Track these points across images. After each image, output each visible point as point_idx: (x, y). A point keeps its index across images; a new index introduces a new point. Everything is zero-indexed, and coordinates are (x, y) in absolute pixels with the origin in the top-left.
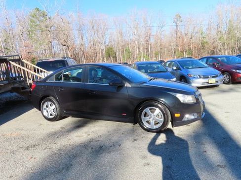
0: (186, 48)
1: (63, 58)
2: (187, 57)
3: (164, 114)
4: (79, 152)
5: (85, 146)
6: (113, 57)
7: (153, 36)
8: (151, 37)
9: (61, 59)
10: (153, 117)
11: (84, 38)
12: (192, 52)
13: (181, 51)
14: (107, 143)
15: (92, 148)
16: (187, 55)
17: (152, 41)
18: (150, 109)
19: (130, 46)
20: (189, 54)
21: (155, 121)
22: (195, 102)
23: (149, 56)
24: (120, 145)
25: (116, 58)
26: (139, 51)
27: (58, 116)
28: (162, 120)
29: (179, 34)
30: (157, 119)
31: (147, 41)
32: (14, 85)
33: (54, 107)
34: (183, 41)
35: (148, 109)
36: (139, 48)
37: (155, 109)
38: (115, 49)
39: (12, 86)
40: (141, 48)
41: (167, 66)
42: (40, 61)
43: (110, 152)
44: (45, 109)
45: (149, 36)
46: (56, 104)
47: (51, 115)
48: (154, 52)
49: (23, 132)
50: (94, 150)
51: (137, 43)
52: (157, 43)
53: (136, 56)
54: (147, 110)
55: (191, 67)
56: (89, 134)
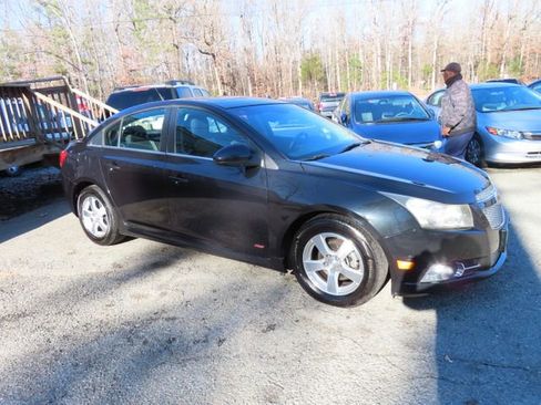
0: (508, 54)
1: (167, 83)
2: (506, 77)
3: (365, 259)
4: (106, 351)
5: (131, 332)
6: (320, 80)
7: (422, 24)
8: (416, 27)
9: (163, 86)
10: (334, 262)
11: (255, 34)
12: (523, 64)
13: (492, 63)
14: (192, 329)
15: (145, 343)
16: (509, 72)
17: (419, 39)
18: (327, 240)
19: (361, 51)
20: (515, 69)
21: (340, 275)
22: (472, 225)
23: (407, 77)
24: (221, 342)
25: (326, 81)
26: (384, 65)
27: (114, 235)
28: (360, 273)
29: (491, 17)
30: (344, 270)
31: (405, 38)
32: (49, 148)
33: (102, 211)
34: (501, 36)
35: (322, 237)
36: (383, 57)
37: (342, 241)
38: (326, 61)
39: (46, 152)
40: (389, 57)
41: (436, 102)
42: (118, 91)
43: (183, 363)
44: (86, 214)
45: (411, 25)
46: (108, 205)
47: (100, 229)
48: (421, 66)
49: (26, 272)
50: (147, 348)
51: (379, 45)
52: (432, 43)
53: (374, 76)
54: (320, 240)
55: (503, 106)
56: (165, 294)
